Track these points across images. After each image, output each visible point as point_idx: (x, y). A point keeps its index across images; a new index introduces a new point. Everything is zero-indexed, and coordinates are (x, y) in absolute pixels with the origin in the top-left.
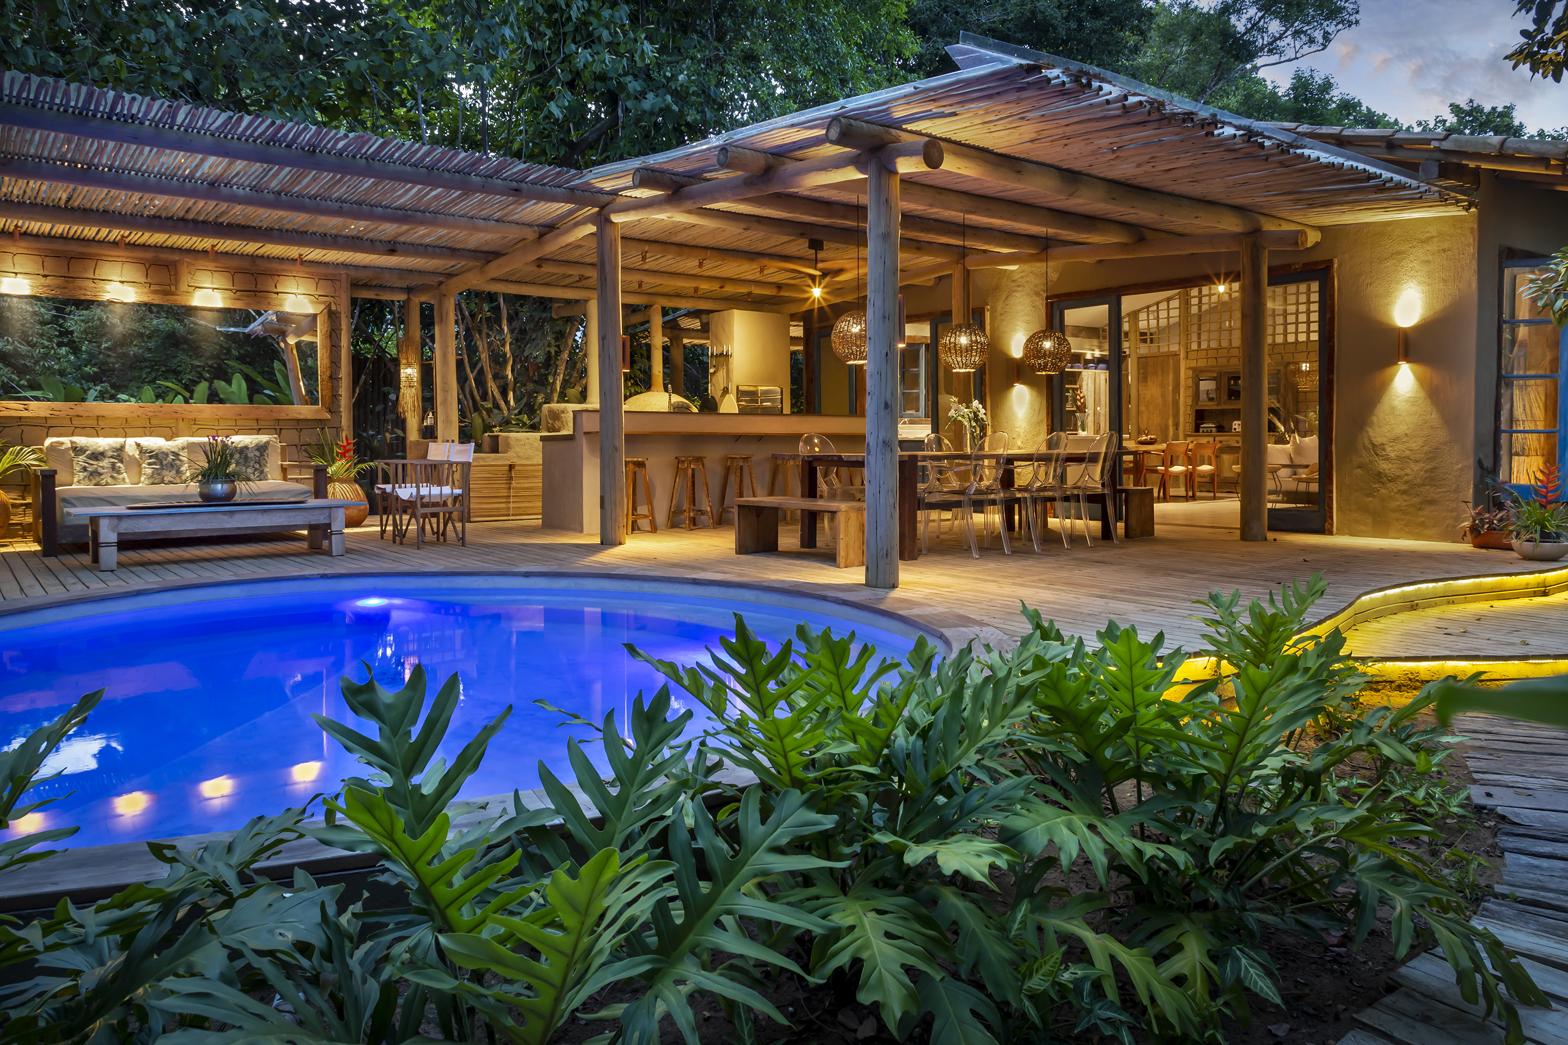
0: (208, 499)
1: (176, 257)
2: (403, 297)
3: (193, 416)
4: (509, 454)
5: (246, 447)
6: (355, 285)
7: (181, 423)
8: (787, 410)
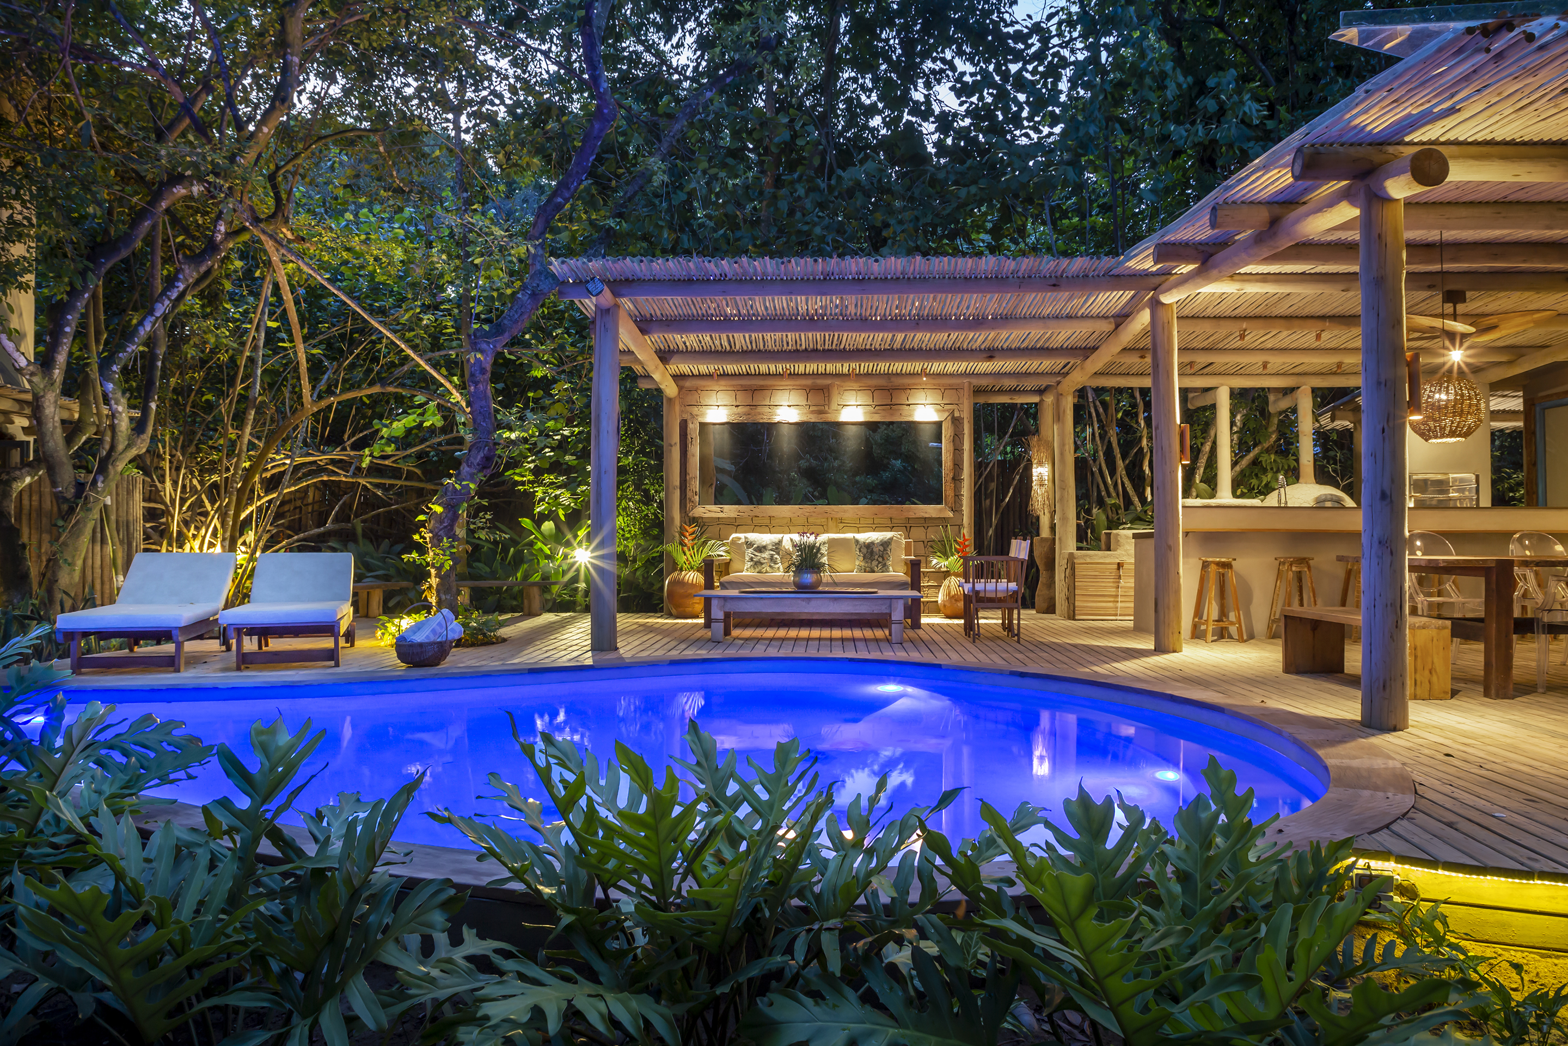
0: (802, 588)
1: (828, 381)
2: (1035, 399)
3: (839, 516)
4: (1118, 552)
5: (872, 543)
6: (978, 391)
7: (830, 523)
8: (1486, 501)
